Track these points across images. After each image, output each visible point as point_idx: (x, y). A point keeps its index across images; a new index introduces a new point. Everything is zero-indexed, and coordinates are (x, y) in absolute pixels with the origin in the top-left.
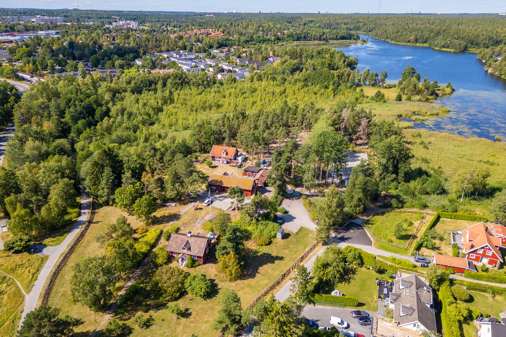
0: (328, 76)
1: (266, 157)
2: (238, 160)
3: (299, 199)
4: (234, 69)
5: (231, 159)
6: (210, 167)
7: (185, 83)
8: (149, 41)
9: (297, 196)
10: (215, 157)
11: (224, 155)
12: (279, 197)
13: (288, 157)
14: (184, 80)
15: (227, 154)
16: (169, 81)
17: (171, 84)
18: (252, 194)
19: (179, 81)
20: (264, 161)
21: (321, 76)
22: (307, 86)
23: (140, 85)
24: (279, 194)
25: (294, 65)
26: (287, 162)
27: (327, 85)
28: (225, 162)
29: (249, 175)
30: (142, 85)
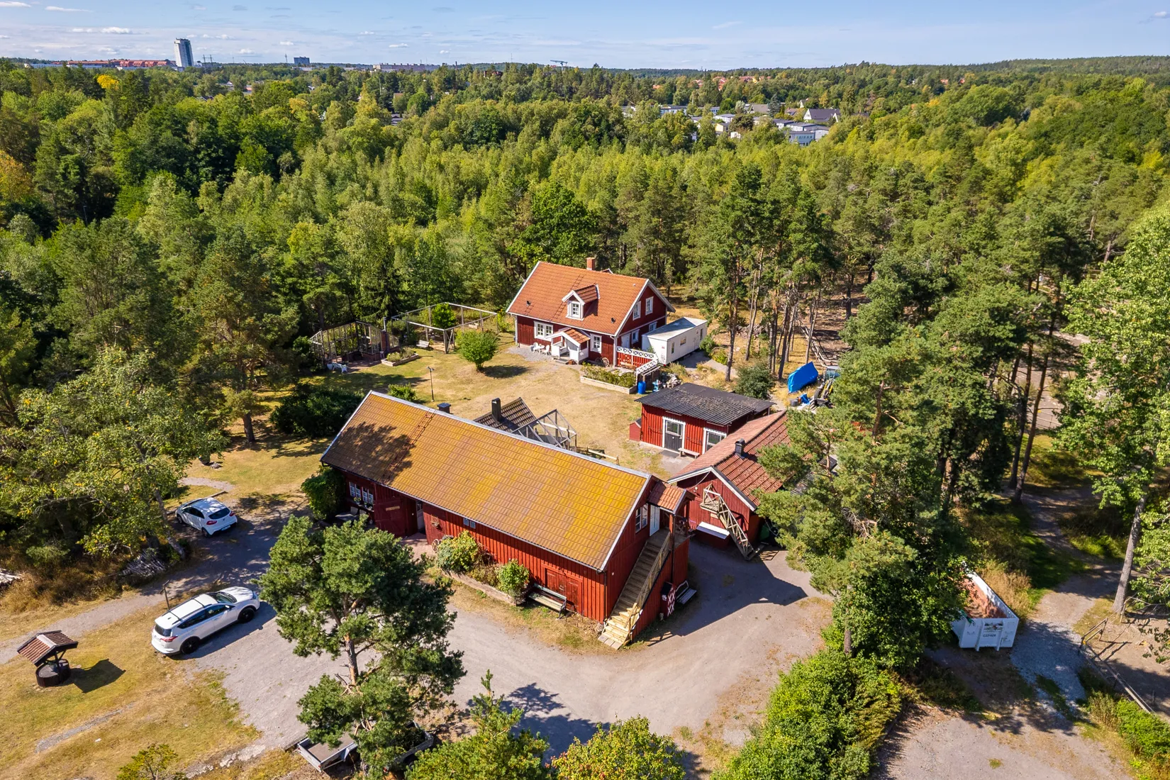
0: (1141, 125)
1: (827, 353)
2: (651, 350)
3: (1067, 720)
4: (788, 126)
5: (607, 340)
6: (481, 369)
7: (611, 138)
8: (581, 81)
9: (1051, 688)
10: (530, 322)
11: (575, 314)
12: (869, 686)
13: (1000, 315)
14: (609, 128)
15: (591, 308)
16: (561, 124)
17: (563, 133)
18: (612, 607)
19: (590, 127)
20: (809, 368)
21: (1110, 127)
22: (1049, 154)
23: (471, 134)
24: (869, 647)
25: (998, 99)
26: (981, 364)
27: (1136, 151)
28: (575, 355)
29: (673, 443)
30: (478, 134)
